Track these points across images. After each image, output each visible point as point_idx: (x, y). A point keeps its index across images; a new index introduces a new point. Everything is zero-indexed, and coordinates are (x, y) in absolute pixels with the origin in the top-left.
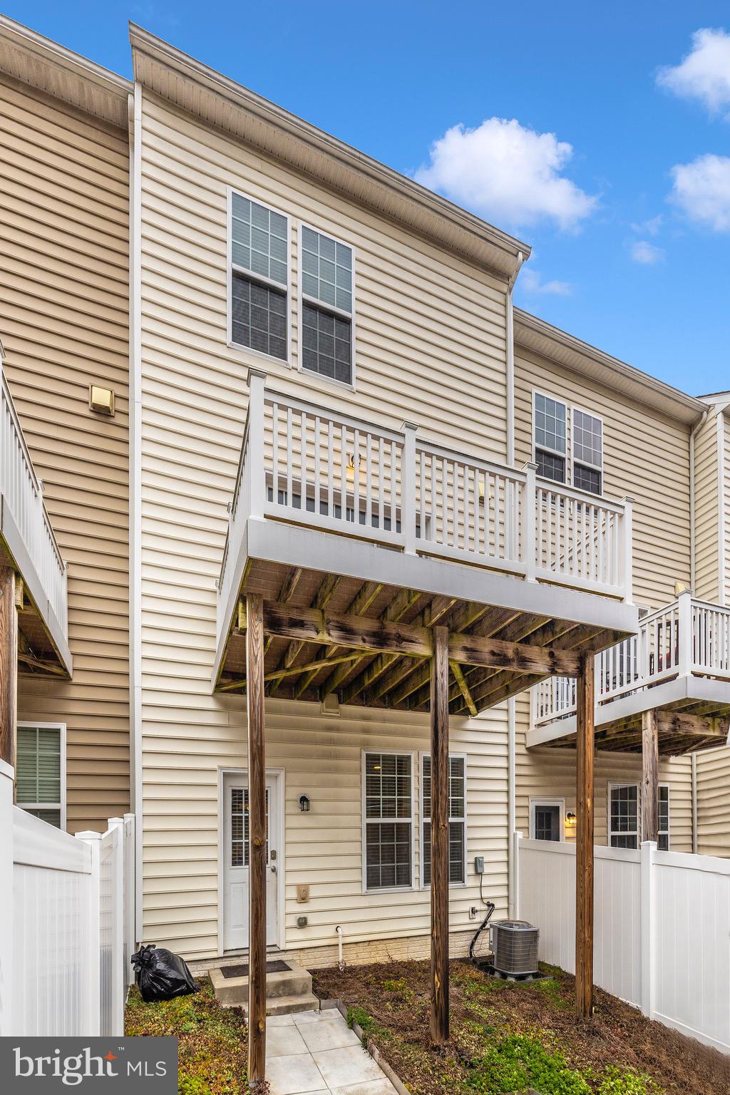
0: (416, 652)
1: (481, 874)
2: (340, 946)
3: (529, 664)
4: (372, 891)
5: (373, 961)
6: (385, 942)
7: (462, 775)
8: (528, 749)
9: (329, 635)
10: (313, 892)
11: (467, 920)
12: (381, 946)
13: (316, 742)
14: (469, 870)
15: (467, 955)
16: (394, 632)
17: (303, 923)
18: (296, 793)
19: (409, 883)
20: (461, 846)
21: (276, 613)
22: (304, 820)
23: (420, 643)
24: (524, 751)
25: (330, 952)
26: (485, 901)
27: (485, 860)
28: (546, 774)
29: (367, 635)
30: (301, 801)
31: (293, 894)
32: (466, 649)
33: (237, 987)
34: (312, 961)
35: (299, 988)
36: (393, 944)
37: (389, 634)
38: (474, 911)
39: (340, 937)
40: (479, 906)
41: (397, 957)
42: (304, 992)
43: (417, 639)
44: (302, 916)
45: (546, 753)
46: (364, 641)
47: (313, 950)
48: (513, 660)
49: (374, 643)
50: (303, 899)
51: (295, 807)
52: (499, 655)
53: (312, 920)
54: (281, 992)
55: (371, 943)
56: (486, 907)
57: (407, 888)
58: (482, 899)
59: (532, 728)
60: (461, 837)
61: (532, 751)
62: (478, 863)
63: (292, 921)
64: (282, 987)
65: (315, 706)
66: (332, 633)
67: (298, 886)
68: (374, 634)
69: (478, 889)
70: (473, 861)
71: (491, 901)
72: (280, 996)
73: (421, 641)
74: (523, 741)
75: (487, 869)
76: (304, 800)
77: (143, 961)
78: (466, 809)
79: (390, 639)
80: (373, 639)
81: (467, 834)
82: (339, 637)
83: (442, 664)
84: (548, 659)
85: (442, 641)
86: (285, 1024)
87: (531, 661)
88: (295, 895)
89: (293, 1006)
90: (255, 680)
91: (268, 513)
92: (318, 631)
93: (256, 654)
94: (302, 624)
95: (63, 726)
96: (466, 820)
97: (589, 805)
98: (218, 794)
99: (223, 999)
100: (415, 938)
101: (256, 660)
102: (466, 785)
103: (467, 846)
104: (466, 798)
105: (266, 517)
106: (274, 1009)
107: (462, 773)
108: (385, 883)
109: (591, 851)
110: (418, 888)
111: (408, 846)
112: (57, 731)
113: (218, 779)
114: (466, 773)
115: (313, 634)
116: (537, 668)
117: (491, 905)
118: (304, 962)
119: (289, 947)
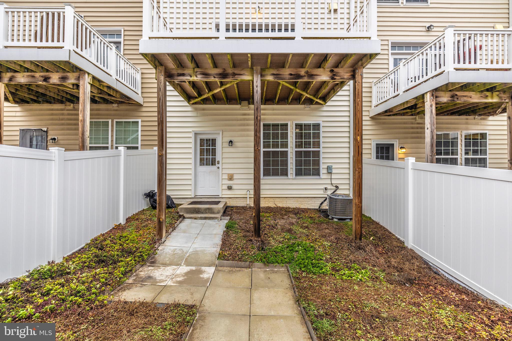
1: (331, 173)
2: (248, 198)
3: (316, 77)
4: (266, 177)
5: (267, 205)
6: (273, 198)
8: (370, 117)
10: (235, 177)
11: (322, 193)
12: (272, 200)
13: (237, 120)
14: (323, 171)
15: (317, 208)
17: (230, 188)
18: (228, 139)
19: (287, 175)
20: (319, 161)
22: (231, 149)
24: (369, 119)
25: (244, 200)
26: (334, 185)
27: (333, 167)
28: (383, 129)
30: (229, 142)
31: (226, 177)
33: (187, 208)
35: (216, 211)
36: (278, 200)
38: (326, 189)
39: (248, 195)
40: (329, 187)
41: (280, 205)
42: (218, 213)
43: (244, 73)
44: (230, 185)
45: (380, 119)
47: (236, 198)
50: (231, 178)
51: (226, 145)
53: (234, 187)
54: (207, 212)
55: (266, 198)
56: (335, 188)
57: (285, 177)
58: (332, 184)
59: (373, 107)
60: (319, 156)
61: (373, 118)
62: (329, 168)
63: (225, 187)
64: (208, 210)
65: (238, 106)
67: (228, 174)
69: (330, 180)
70: (326, 167)
71: (338, 185)
74: (368, 114)
75: (334, 171)
76: (231, 142)
77: (150, 195)
78: (322, 145)
79: (228, 75)
80: (220, 76)
81: (322, 155)
82: (202, 78)
83: (257, 82)
84: (330, 73)
85: (257, 73)
86: (200, 223)
87: (317, 75)
88: (227, 178)
89: (208, 217)
90: (160, 97)
91: (150, 36)
92: (191, 76)
93: (160, 87)
94: (183, 75)
95: (140, 120)
96: (322, 150)
97: (359, 140)
98: (192, 140)
99: (181, 211)
100: (291, 198)
101: (160, 90)
102: (322, 135)
103: (322, 161)
104: (322, 140)
105: (150, 38)
106: (199, 217)
107: (319, 130)
108: (273, 175)
109: (361, 162)
110: (292, 178)
111: (287, 160)
112: (138, 122)
113: (192, 135)
114: (322, 129)
115: (189, 78)
116: (322, 78)
117: (337, 187)
118: (231, 203)
119: (223, 196)
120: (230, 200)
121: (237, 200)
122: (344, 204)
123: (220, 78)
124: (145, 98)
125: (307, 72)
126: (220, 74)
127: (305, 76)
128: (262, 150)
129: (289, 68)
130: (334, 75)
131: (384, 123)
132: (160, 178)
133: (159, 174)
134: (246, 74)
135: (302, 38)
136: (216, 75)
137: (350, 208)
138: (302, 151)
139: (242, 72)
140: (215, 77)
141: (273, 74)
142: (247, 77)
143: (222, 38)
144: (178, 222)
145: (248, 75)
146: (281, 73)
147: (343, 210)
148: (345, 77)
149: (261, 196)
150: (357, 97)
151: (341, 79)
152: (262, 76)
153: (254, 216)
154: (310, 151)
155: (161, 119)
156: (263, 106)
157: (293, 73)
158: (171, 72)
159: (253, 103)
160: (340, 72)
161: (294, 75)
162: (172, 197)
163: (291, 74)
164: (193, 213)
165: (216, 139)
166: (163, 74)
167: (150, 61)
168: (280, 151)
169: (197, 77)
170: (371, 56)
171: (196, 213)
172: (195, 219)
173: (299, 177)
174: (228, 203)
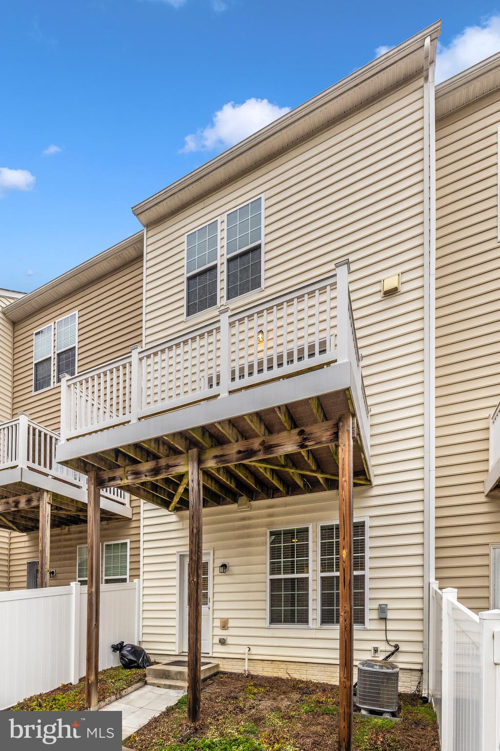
0: (178, 471)
1: (385, 619)
2: (247, 660)
3: (276, 448)
4: (273, 626)
5: (276, 675)
6: (286, 663)
9: (127, 479)
10: (231, 623)
12: (283, 666)
13: (234, 529)
14: (370, 615)
16: (164, 464)
17: (223, 642)
18: (220, 562)
19: (307, 622)
20: (363, 594)
21: (102, 477)
22: (225, 579)
23: (181, 465)
24: (484, 499)
25: (240, 663)
26: (393, 644)
27: (389, 607)
29: (147, 472)
30: (221, 567)
31: (217, 623)
32: (216, 457)
34: (231, 667)
36: (292, 666)
37: (161, 466)
38: (376, 650)
39: (247, 654)
40: (382, 646)
41: (297, 676)
43: (179, 463)
44: (222, 637)
46: (146, 476)
47: (231, 660)
48: (260, 450)
49: (152, 475)
50: (224, 626)
51: (219, 570)
52: (245, 451)
53: (229, 640)
54: (178, 677)
55: (274, 662)
56: (393, 649)
57: (304, 626)
58: (387, 641)
60: (363, 587)
62: (382, 610)
63: (216, 640)
65: (234, 506)
66: (129, 478)
67: (222, 619)
68: (152, 470)
69: (384, 632)
70: (376, 607)
71: (398, 644)
73: (182, 463)
74: (481, 490)
75: (390, 615)
76: (224, 566)
77: (118, 648)
78: (368, 563)
81: (368, 584)
84: (297, 437)
85: (192, 459)
86: (159, 693)
88: (219, 625)
89: (172, 685)
95: (128, 541)
96: (367, 573)
98: (176, 566)
99: (149, 674)
100: (313, 665)
102: (368, 543)
103: (368, 594)
104: (368, 554)
105: (67, 440)
106: (163, 684)
107: (363, 534)
108: (286, 621)
109: (348, 598)
110: (315, 627)
111: (307, 594)
112: (126, 544)
113: (176, 559)
114: (368, 533)
116: (285, 449)
117: (397, 648)
118: (226, 667)
119: (215, 655)
120: (224, 661)
121: (234, 662)
125: (263, 443)
128: (269, 577)
132: (89, 624)
133: (89, 619)
144: (134, 688)
146: (226, 452)
150: (340, 475)
157: (242, 449)
160: (316, 430)
162: (147, 652)
163: (240, 452)
164: (162, 678)
165: (207, 563)
168: (298, 579)
171: (166, 678)
172: (158, 686)
173: (326, 626)
174: (221, 666)
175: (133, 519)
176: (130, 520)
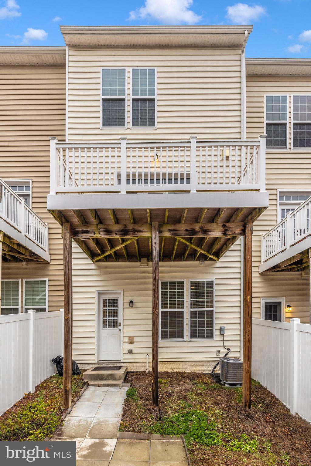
0: (143, 235)
1: (223, 335)
2: (147, 363)
4: (163, 340)
5: (164, 370)
6: (171, 363)
7: (212, 288)
8: (260, 274)
10: (136, 340)
11: (215, 356)
12: (169, 364)
13: (137, 279)
14: (216, 332)
15: (211, 372)
17: (130, 352)
18: (128, 300)
19: (183, 337)
20: (212, 321)
22: (132, 310)
23: (145, 231)
24: (258, 275)
25: (143, 365)
26: (226, 348)
27: (225, 328)
28: (272, 286)
30: (130, 303)
31: (126, 340)
33: (91, 374)
34: (136, 368)
35: (117, 377)
36: (174, 364)
37: (129, 229)
38: (219, 352)
39: (147, 359)
40: (222, 349)
41: (177, 370)
42: (120, 379)
43: (143, 230)
44: (130, 349)
45: (269, 275)
47: (136, 363)
50: (131, 342)
51: (127, 305)
53: (135, 351)
54: (109, 378)
55: (163, 363)
56: (227, 350)
57: (182, 340)
58: (224, 346)
59: (262, 263)
60: (212, 317)
61: (262, 274)
62: (222, 330)
63: (126, 351)
64: (110, 376)
65: (138, 264)
67: (129, 337)
69: (222, 342)
70: (219, 328)
71: (229, 348)
72: (109, 380)
74: (258, 270)
75: (226, 332)
76: (131, 302)
77: (57, 361)
78: (215, 304)
79: (129, 232)
80: (121, 233)
81: (215, 316)
82: (104, 235)
83: (155, 239)
84: (222, 228)
85: (155, 229)
86: (103, 390)
87: (210, 231)
88: (127, 341)
89: (110, 384)
90: (66, 256)
91: (57, 191)
92: (95, 234)
93: (66, 246)
94: (87, 232)
95: (47, 280)
96: (215, 310)
97: (248, 300)
98: (95, 301)
99: (86, 378)
100: (186, 362)
101: (66, 248)
102: (214, 293)
103: (215, 321)
104: (214, 299)
105: (56, 193)
106: (102, 384)
108: (170, 337)
109: (250, 323)
110: (187, 340)
111: (183, 321)
112: (45, 281)
113: (95, 295)
114: (215, 287)
115: (92, 235)
116: (215, 234)
117: (229, 349)
118: (132, 368)
119: (125, 361)
120: (131, 364)
121: (137, 365)
122: (235, 368)
123: (121, 235)
124: (52, 255)
125: (201, 228)
126: (121, 231)
127: (199, 232)
128: (160, 310)
129: (185, 222)
130: (226, 230)
131: (272, 280)
132: (66, 344)
133: (66, 340)
134: (145, 230)
135: (197, 191)
136: (118, 232)
137: (241, 372)
138: (196, 311)
139: (141, 228)
140: (116, 234)
141: (170, 230)
142: (146, 234)
143: (123, 193)
144: (83, 390)
145: (147, 231)
146: (178, 229)
147: (234, 374)
148: (236, 232)
149: (159, 360)
150: (247, 254)
151: (233, 234)
152: (160, 232)
153: (153, 383)
154: (204, 311)
155: (67, 280)
156: (161, 263)
157: (188, 229)
158: (76, 229)
159: (152, 261)
160: (232, 226)
161: (190, 230)
162: (77, 362)
163: (186, 230)
164: (97, 380)
165: (117, 299)
166: (69, 231)
167: (57, 218)
168: (177, 312)
169: (100, 234)
170: (260, 210)
171: (99, 380)
172: (98, 386)
173: (194, 340)
174: (129, 368)
175: (51, 264)
176: (48, 263)
